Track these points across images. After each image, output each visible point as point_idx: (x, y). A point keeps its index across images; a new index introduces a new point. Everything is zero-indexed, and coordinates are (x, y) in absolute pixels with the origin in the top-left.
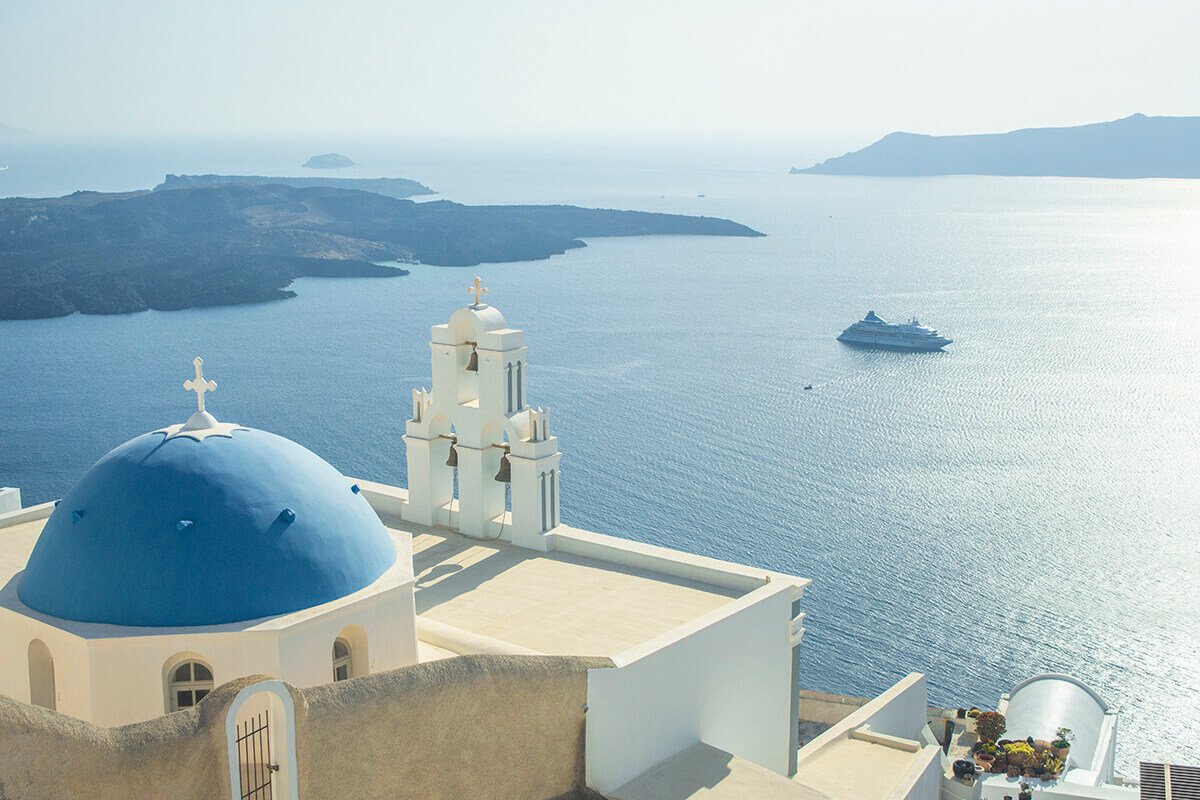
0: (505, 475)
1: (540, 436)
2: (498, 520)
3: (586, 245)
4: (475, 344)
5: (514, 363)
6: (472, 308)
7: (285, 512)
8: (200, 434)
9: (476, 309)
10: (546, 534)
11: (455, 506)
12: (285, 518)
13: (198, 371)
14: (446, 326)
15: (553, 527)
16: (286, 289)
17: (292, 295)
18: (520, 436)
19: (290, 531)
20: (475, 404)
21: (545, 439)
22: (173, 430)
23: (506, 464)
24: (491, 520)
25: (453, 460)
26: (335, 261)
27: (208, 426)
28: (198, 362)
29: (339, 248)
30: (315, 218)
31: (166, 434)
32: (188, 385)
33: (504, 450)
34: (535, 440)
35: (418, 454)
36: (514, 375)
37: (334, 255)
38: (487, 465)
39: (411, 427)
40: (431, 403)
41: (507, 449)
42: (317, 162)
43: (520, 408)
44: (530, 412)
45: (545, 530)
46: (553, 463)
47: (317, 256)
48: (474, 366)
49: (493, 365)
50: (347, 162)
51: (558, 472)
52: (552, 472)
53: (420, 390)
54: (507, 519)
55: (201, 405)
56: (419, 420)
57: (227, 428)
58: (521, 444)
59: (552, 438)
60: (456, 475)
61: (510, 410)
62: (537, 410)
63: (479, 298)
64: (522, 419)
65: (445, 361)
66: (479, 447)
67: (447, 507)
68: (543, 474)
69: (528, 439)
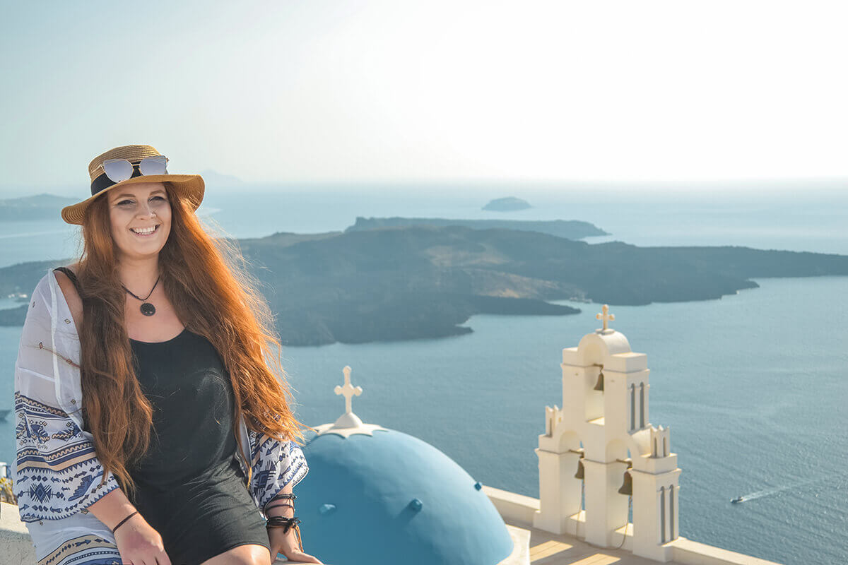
0: (627, 489)
1: (660, 453)
2: (621, 531)
3: (758, 286)
4: (601, 366)
5: (637, 384)
6: (599, 333)
7: (414, 502)
8: (346, 433)
9: (603, 334)
10: (665, 546)
11: (582, 517)
12: (414, 508)
13: (347, 378)
14: (575, 349)
15: (672, 539)
16: (465, 325)
17: (469, 331)
18: (641, 452)
19: (417, 519)
20: (601, 422)
21: (665, 455)
22: (324, 428)
23: (628, 478)
24: (615, 530)
25: (581, 474)
26: (511, 300)
27: (353, 425)
28: (347, 370)
29: (514, 287)
30: (492, 258)
31: (318, 431)
32: (338, 390)
33: (627, 465)
34: (655, 456)
35: (549, 466)
36: (637, 395)
37: (510, 293)
38: (611, 479)
39: (543, 441)
40: (562, 419)
41: (630, 464)
42: (496, 205)
43: (642, 426)
44: (652, 430)
45: (664, 541)
46: (673, 477)
47: (494, 294)
48: (600, 387)
49: (617, 385)
50: (522, 205)
51: (677, 487)
52: (672, 487)
53: (553, 407)
54: (629, 530)
55: (349, 407)
56: (550, 435)
57: (369, 429)
58: (642, 460)
59: (672, 455)
60: (583, 487)
61: (633, 427)
62: (658, 428)
63: (607, 324)
64: (643, 436)
65: (574, 381)
66: (604, 461)
67: (575, 517)
68: (663, 489)
69: (649, 455)
